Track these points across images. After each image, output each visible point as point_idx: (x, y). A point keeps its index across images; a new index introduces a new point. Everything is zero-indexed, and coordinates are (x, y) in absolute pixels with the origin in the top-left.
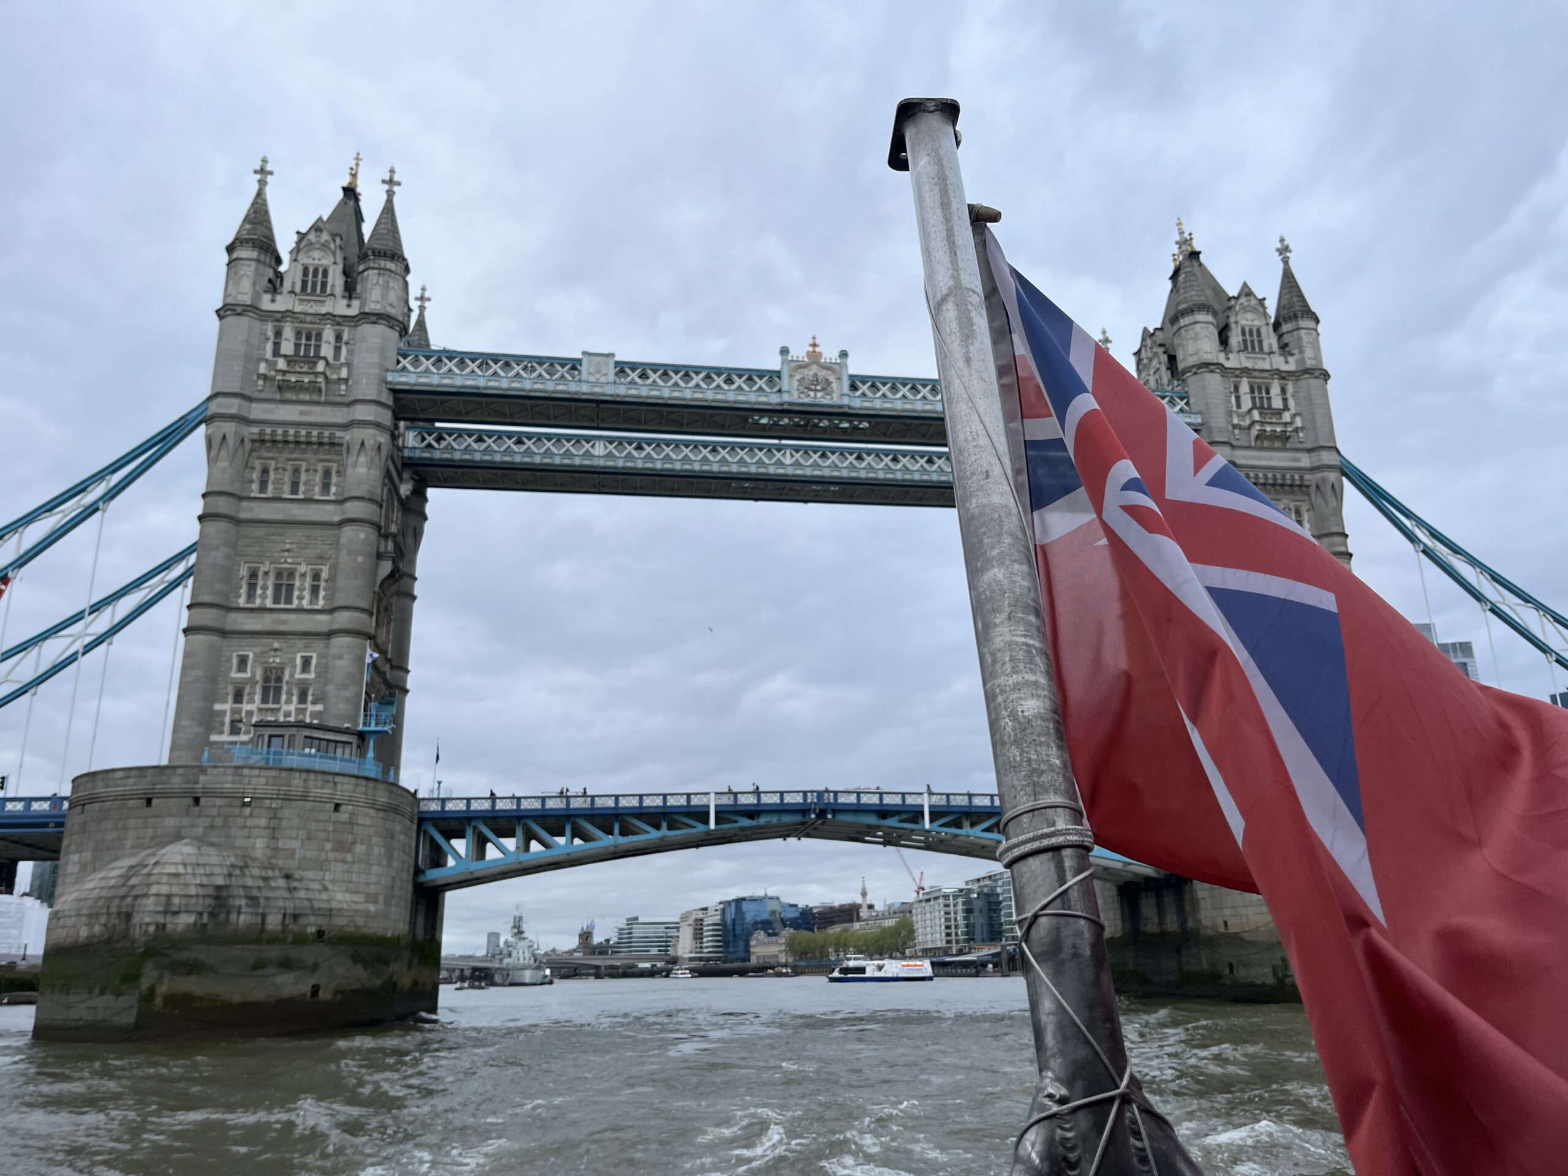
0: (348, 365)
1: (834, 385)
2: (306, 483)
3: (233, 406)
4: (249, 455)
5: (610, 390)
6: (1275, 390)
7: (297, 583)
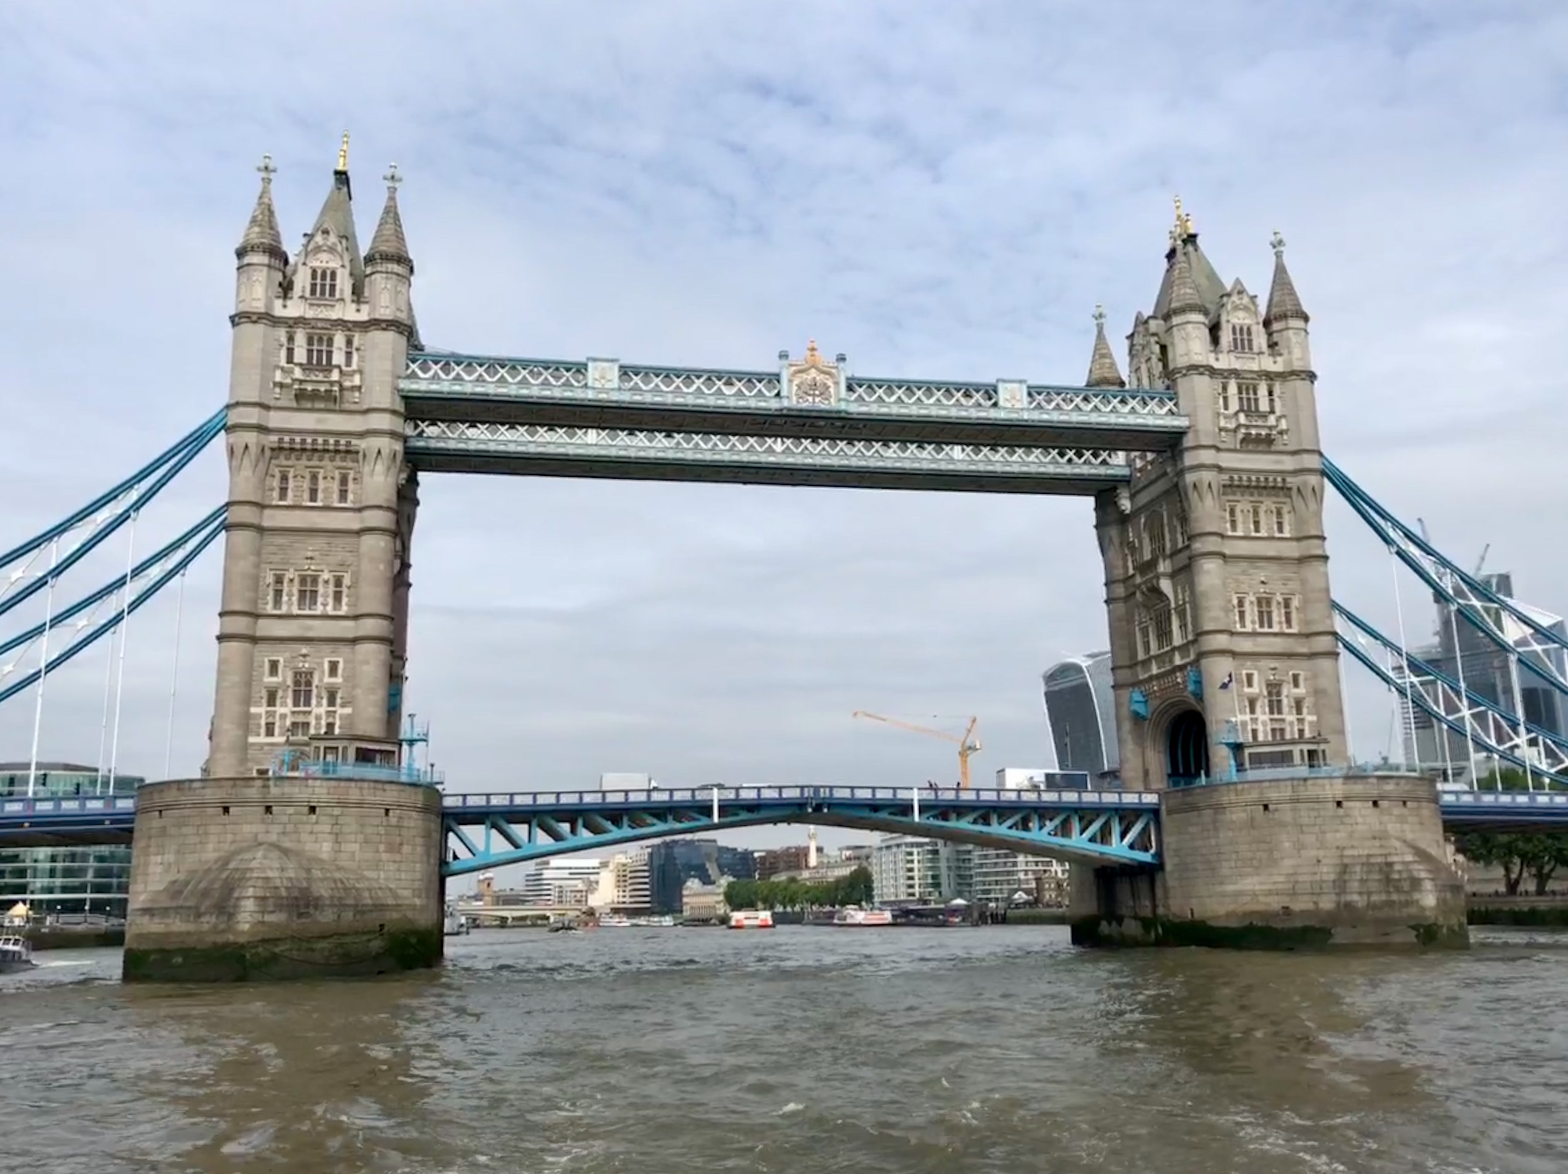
0: (360, 372)
1: (832, 390)
2: (326, 490)
3: (252, 416)
4: (270, 462)
5: (615, 396)
6: (1263, 390)
7: (321, 589)
